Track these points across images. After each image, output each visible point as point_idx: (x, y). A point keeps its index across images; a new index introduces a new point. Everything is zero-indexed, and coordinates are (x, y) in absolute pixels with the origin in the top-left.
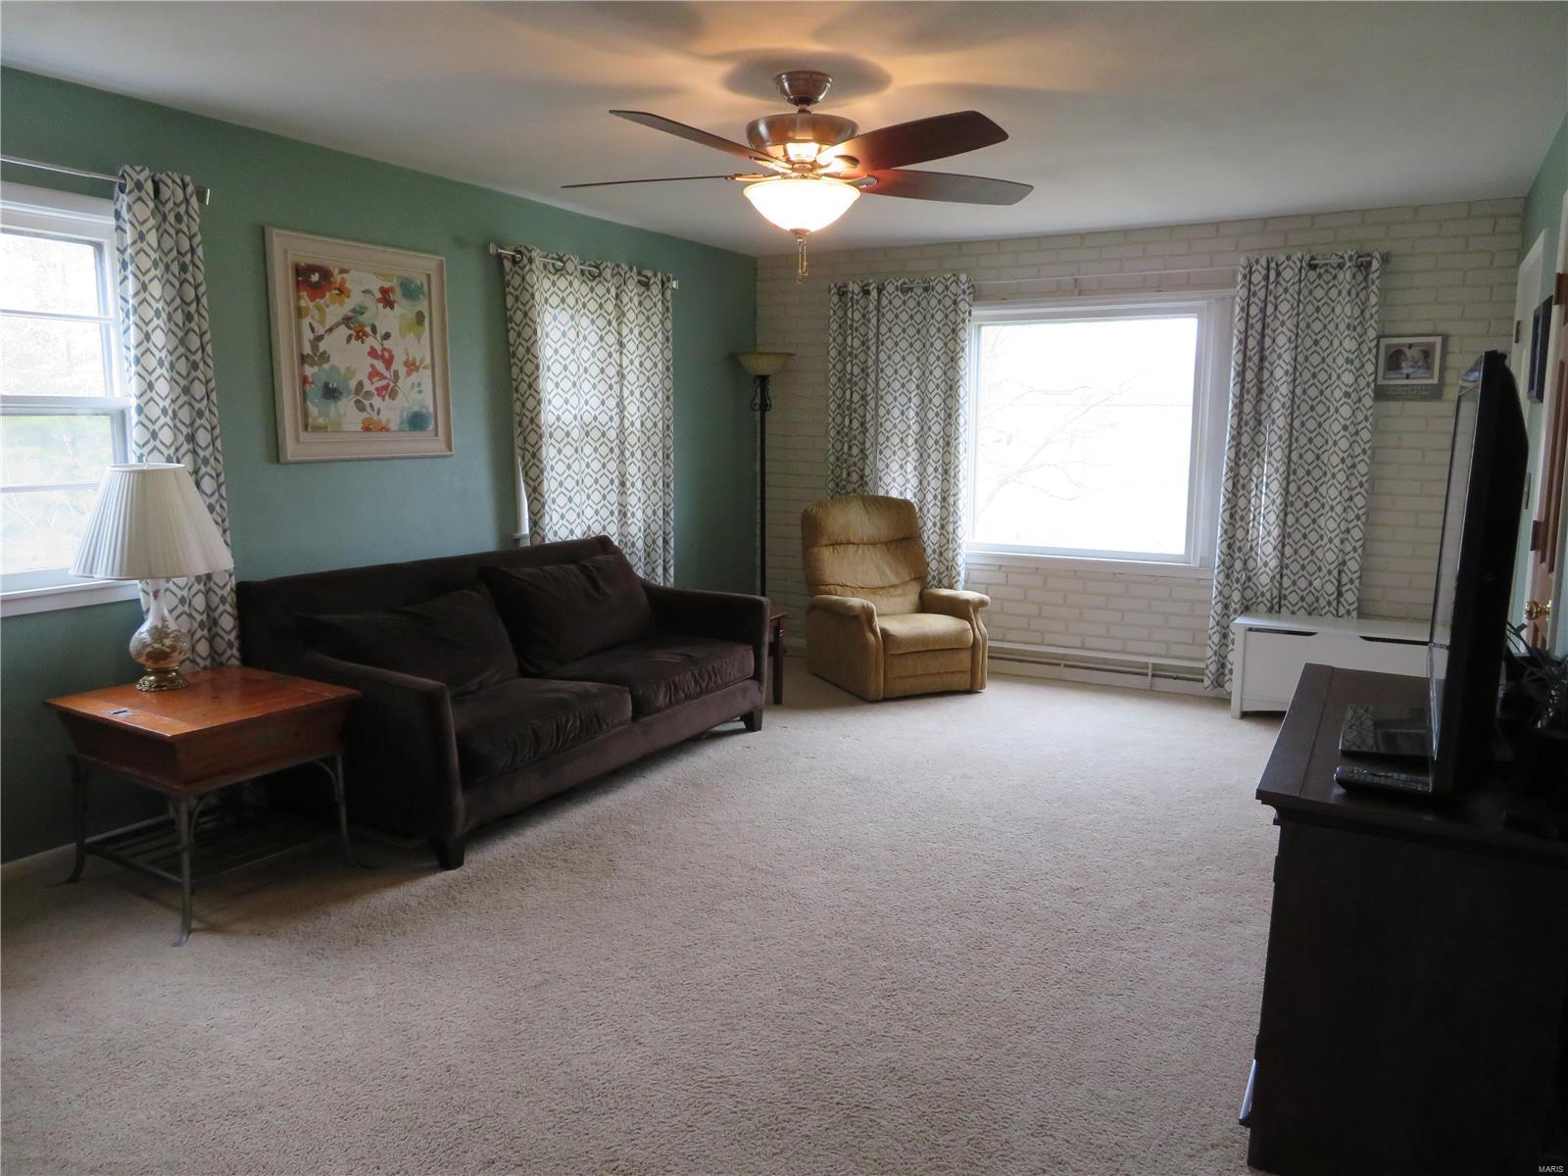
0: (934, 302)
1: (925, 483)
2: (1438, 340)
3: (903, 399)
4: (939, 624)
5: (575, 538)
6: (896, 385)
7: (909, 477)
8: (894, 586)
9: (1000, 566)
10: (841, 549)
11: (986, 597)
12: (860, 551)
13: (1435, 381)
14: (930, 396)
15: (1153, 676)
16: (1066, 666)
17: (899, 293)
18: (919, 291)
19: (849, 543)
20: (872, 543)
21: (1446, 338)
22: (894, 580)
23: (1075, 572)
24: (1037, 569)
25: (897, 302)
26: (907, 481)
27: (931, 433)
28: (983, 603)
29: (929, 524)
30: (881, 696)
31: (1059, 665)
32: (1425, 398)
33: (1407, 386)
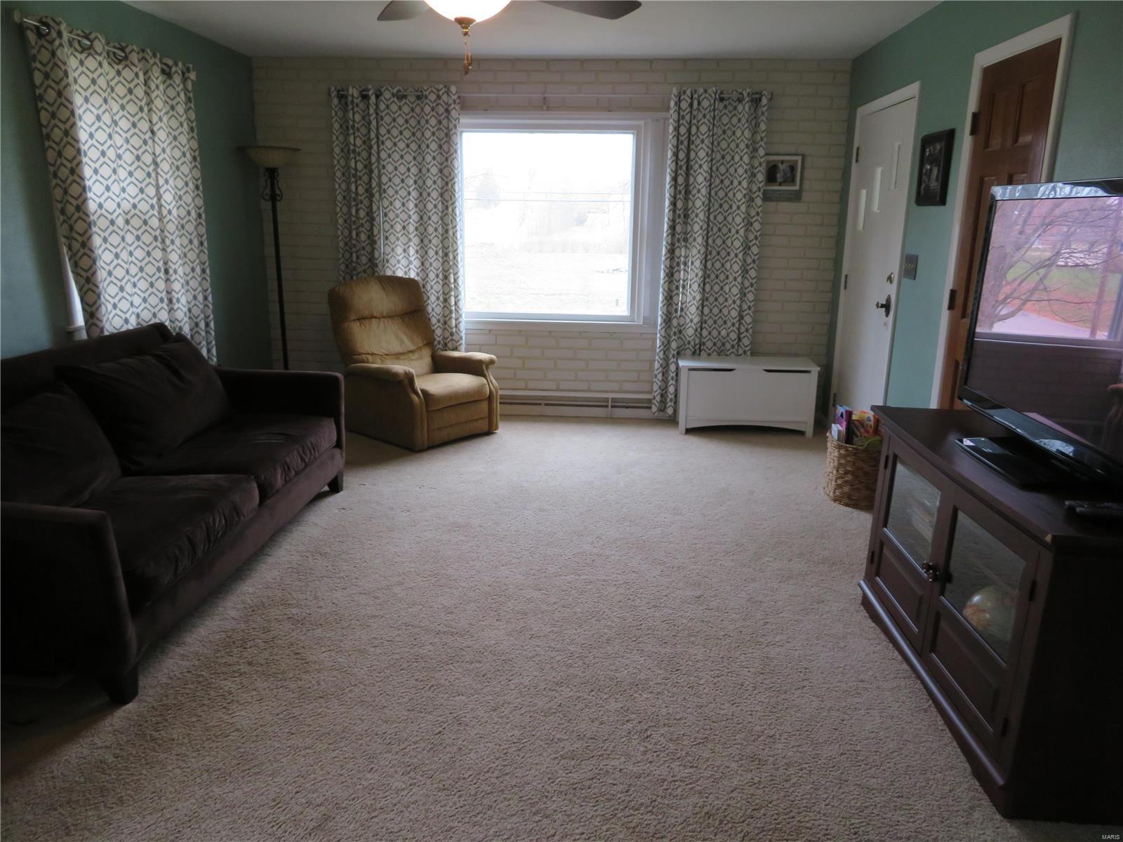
0: (427, 109)
1: (427, 264)
2: (799, 159)
3: (403, 193)
4: (461, 382)
5: (131, 328)
6: (397, 180)
7: (412, 259)
8: (411, 352)
9: (490, 330)
10: (366, 322)
11: (493, 357)
12: (382, 324)
13: (797, 188)
14: (428, 190)
15: (612, 407)
16: (546, 405)
17: (395, 99)
18: (413, 99)
19: (373, 317)
20: (390, 317)
21: (804, 157)
22: (412, 347)
23: (550, 332)
24: (520, 331)
25: (394, 108)
26: (410, 263)
27: (431, 222)
28: (492, 362)
29: (433, 298)
30: (426, 446)
31: (540, 404)
32: (789, 200)
33: (779, 191)
